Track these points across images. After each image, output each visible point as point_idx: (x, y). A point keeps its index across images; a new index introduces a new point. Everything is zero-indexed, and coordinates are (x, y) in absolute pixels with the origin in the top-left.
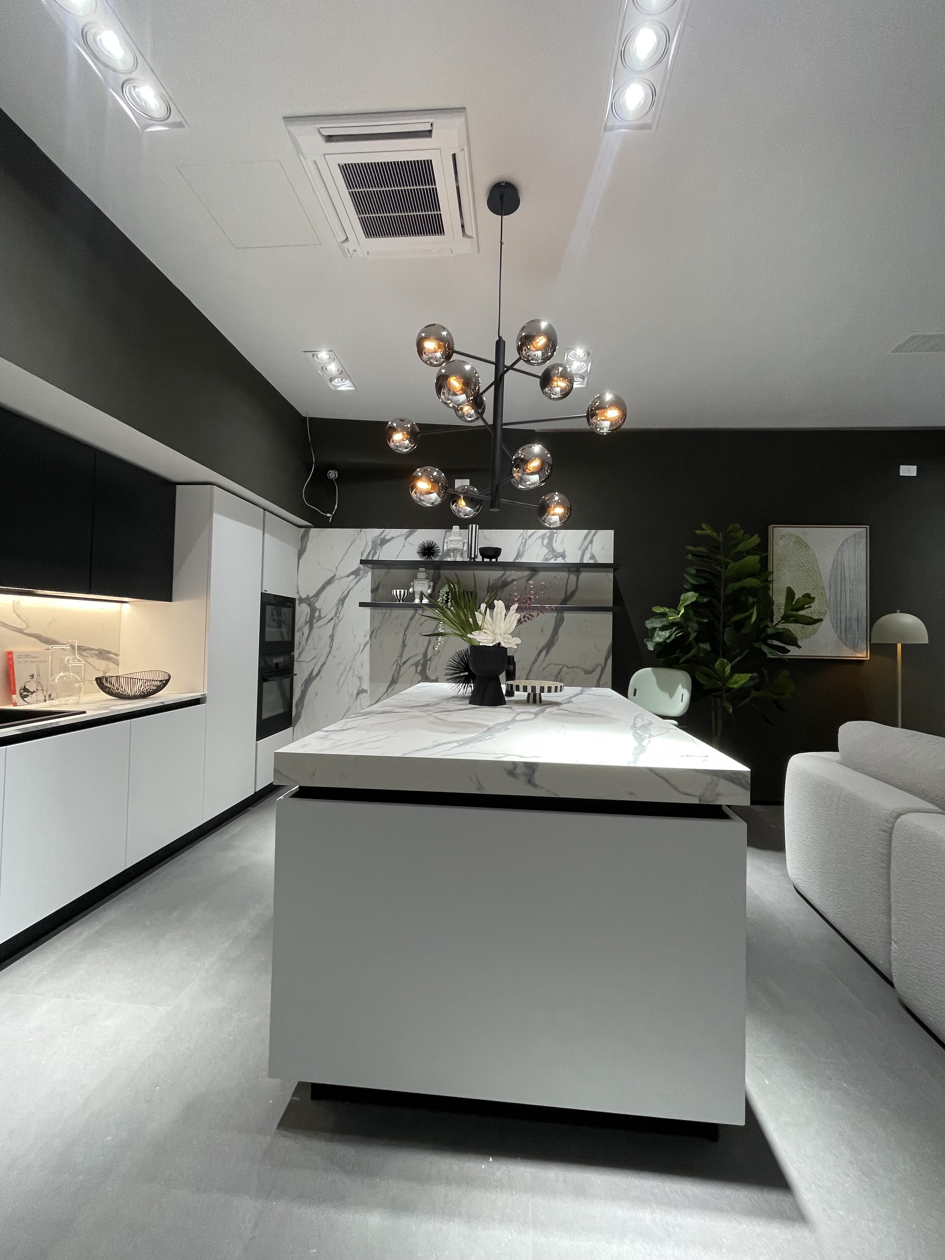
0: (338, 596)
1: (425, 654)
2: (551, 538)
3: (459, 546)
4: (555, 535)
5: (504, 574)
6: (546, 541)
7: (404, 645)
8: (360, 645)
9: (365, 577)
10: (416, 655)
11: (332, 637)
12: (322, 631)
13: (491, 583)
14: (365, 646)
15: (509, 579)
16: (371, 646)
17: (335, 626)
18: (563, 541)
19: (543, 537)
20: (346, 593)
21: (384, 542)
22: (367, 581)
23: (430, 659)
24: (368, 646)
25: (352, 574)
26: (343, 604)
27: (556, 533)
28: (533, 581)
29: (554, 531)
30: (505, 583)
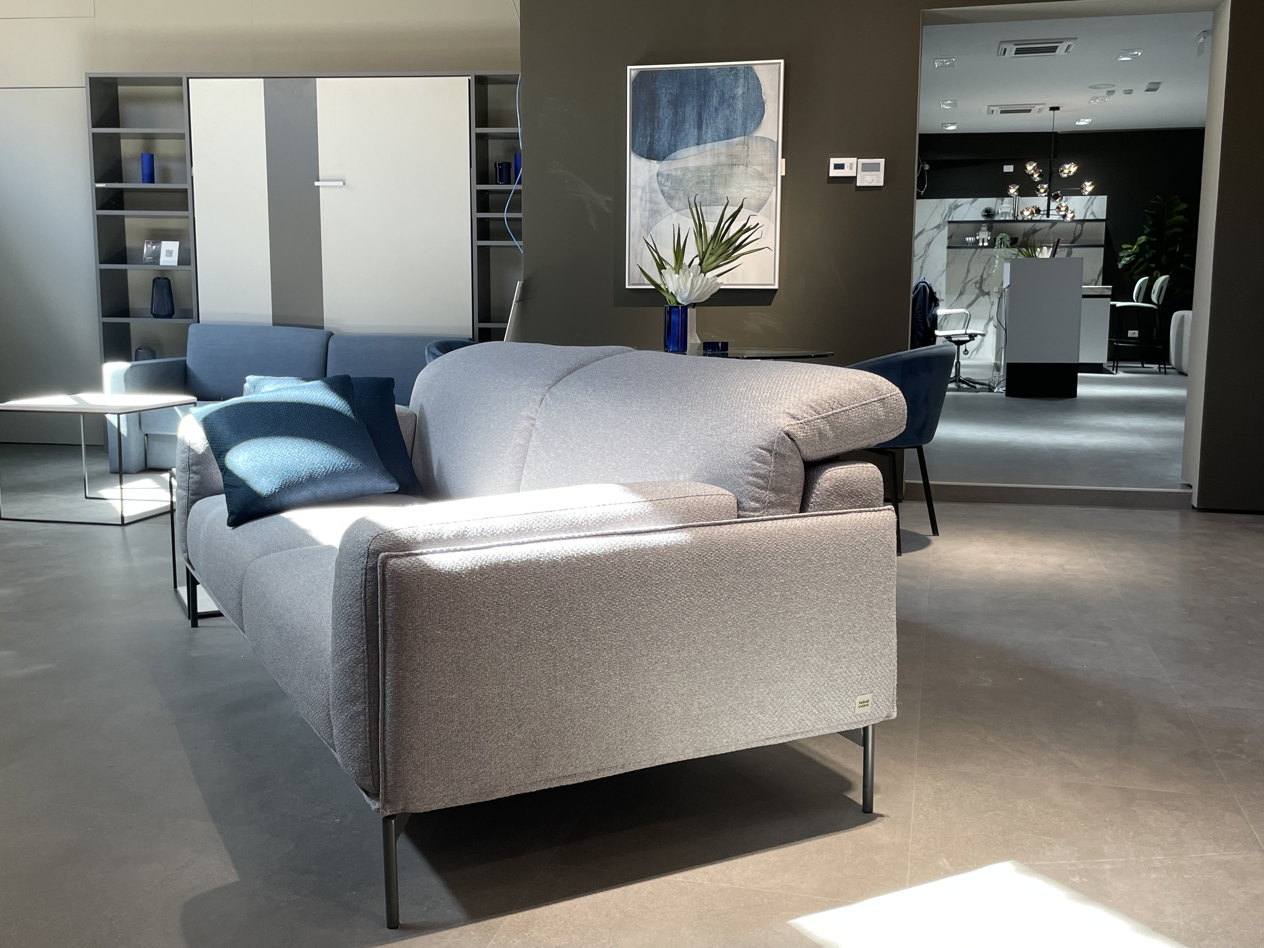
0: (926, 242)
1: (982, 277)
3: (1008, 210)
4: (1069, 200)
5: (1034, 225)
7: (968, 271)
8: (940, 272)
9: (944, 229)
10: (975, 278)
13: (1026, 231)
14: (943, 272)
15: (1037, 229)
16: (947, 272)
17: (924, 261)
18: (1073, 203)
20: (931, 240)
21: (957, 207)
22: (945, 232)
23: (985, 280)
24: (945, 273)
25: (935, 228)
26: (929, 248)
27: (1069, 198)
28: (1053, 229)
29: (1068, 197)
30: (1035, 231)
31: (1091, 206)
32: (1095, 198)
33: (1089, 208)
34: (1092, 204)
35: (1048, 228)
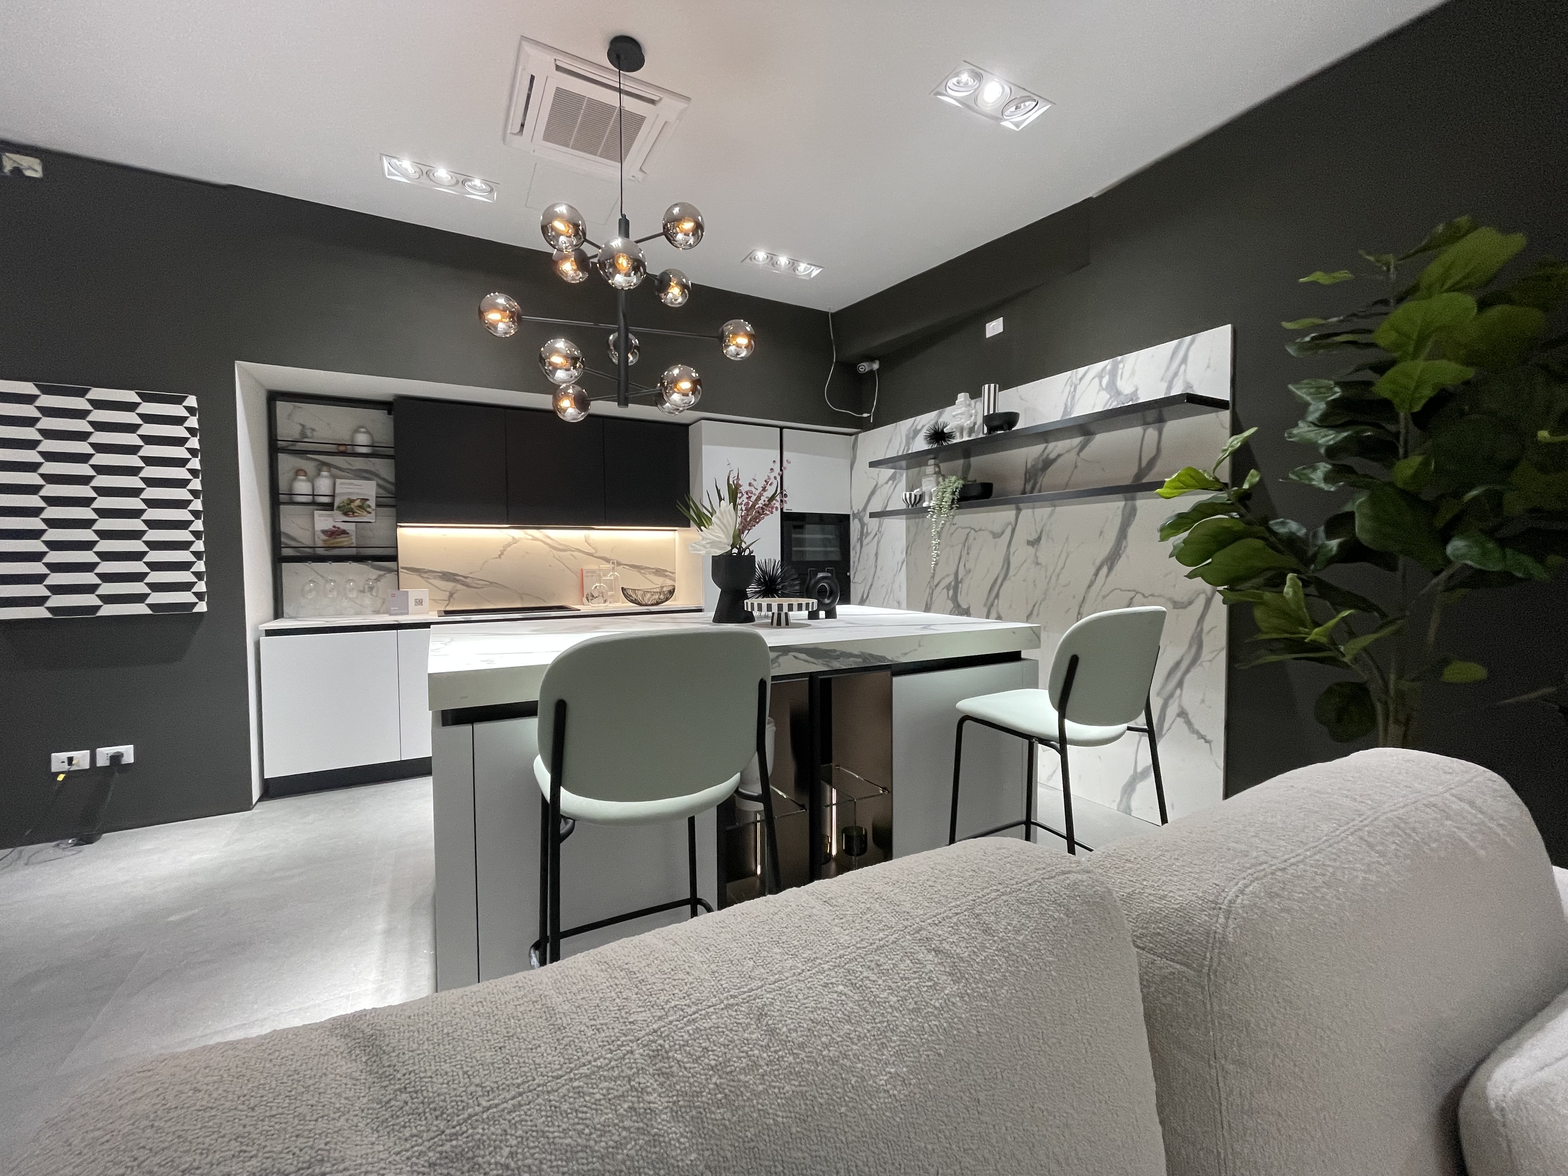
1: (956, 574)
2: (1113, 374)
4: (1121, 366)
5: (1046, 448)
6: (1105, 381)
8: (898, 563)
9: (901, 480)
10: (948, 575)
11: (877, 554)
12: (870, 549)
13: (1029, 466)
14: (902, 563)
15: (1052, 456)
16: (907, 564)
17: (878, 542)
18: (1133, 373)
19: (1100, 376)
20: (886, 502)
21: (915, 433)
22: (901, 485)
23: (961, 582)
24: (904, 565)
25: (890, 479)
27: (1122, 361)
28: (1087, 450)
29: (1119, 358)
30: (1047, 463)
31: (1183, 367)
32: (1192, 342)
33: (1176, 374)
34: (1184, 360)
35: (1077, 450)
